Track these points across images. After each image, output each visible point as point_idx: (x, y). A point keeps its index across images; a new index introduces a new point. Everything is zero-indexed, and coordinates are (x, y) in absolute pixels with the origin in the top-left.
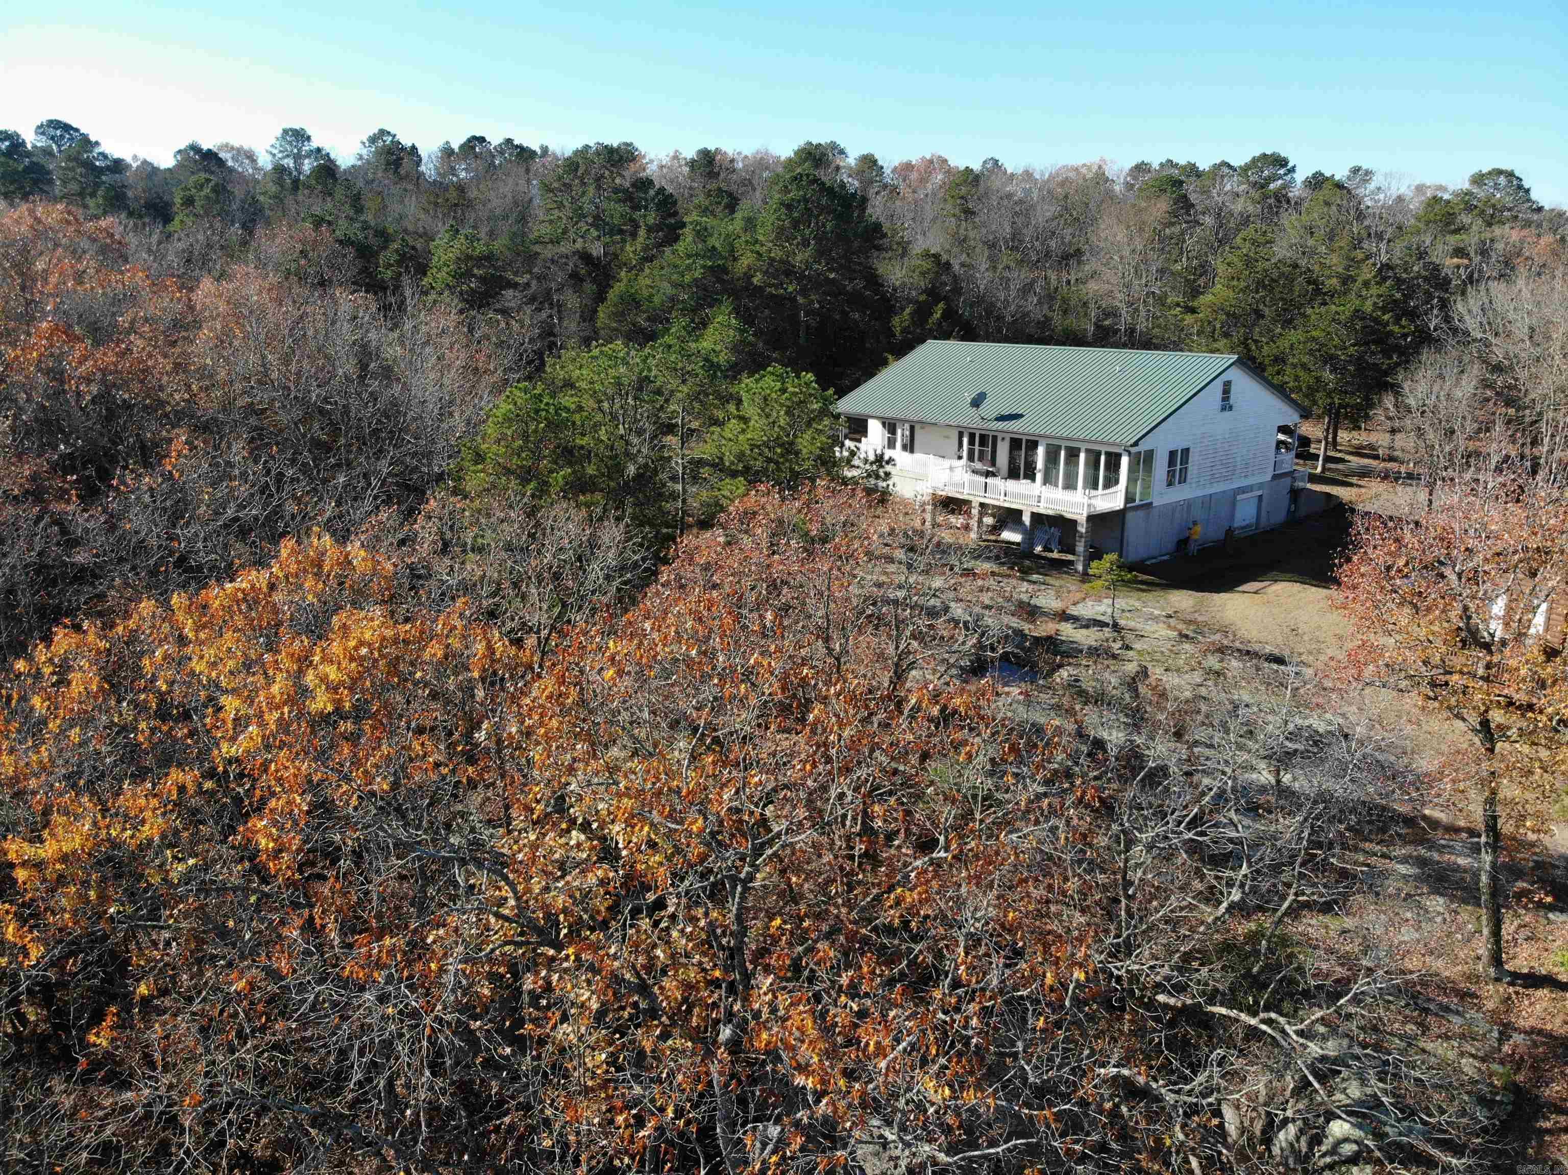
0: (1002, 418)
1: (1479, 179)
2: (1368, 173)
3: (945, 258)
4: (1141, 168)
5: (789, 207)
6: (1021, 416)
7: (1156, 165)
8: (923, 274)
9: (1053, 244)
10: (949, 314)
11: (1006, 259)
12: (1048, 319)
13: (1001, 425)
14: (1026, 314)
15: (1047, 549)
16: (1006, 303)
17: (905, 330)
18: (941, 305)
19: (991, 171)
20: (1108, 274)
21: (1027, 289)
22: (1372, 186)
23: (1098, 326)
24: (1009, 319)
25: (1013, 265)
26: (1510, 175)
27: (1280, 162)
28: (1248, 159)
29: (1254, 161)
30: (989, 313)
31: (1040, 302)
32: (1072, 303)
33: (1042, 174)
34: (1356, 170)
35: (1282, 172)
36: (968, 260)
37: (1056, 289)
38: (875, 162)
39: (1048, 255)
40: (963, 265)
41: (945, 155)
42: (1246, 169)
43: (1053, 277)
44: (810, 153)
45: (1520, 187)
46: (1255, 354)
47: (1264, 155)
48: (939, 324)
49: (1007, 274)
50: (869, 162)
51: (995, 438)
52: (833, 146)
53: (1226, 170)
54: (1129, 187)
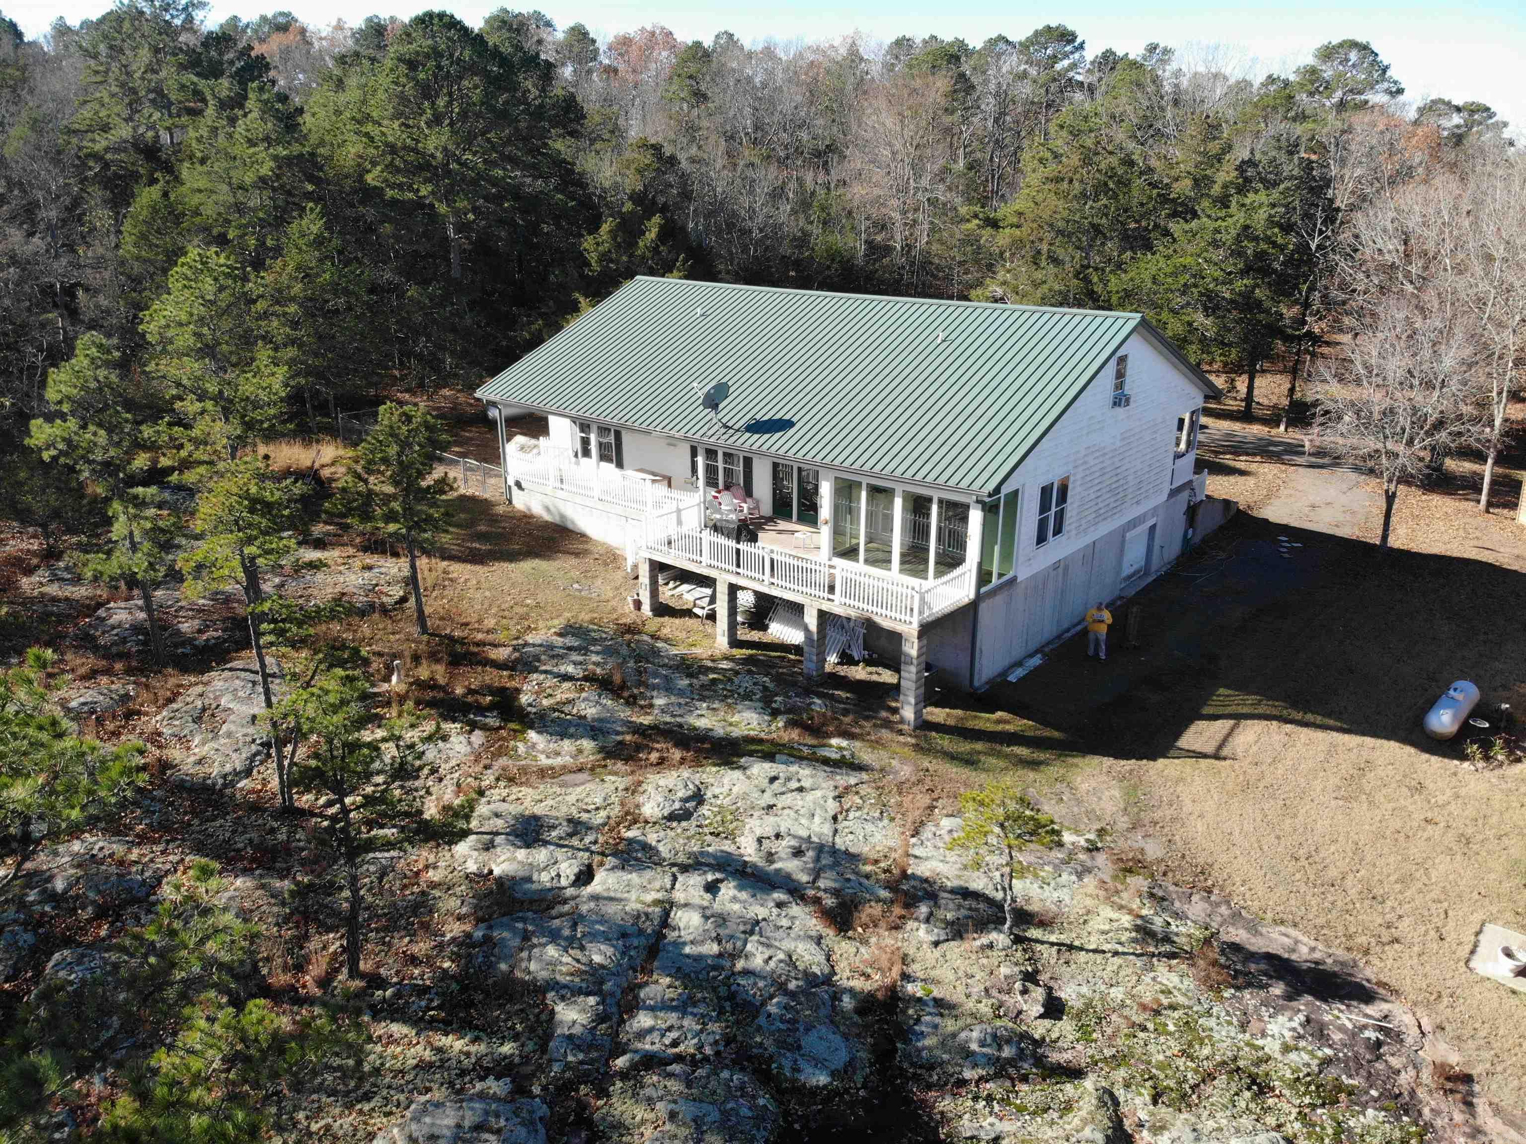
0: (758, 427)
1: (1328, 53)
2: (1166, 51)
3: (668, 151)
4: (902, 44)
5: (412, 65)
6: (789, 424)
7: (918, 41)
8: (639, 171)
9: (804, 135)
10: (670, 232)
11: (748, 154)
12: (806, 235)
13: (756, 441)
14: (779, 227)
15: (846, 659)
16: (752, 210)
17: (604, 257)
18: (657, 219)
19: (725, 49)
20: (878, 174)
21: (777, 194)
22: (1171, 68)
23: (869, 243)
24: (756, 234)
25: (757, 161)
26: (1364, 48)
27: (1066, 36)
28: (1030, 33)
29: (1037, 33)
30: (730, 226)
31: (794, 212)
32: (833, 211)
33: (786, 52)
34: (1152, 48)
35: (1068, 48)
36: (700, 154)
37: (813, 193)
38: (585, 34)
39: (799, 152)
40: (692, 160)
41: (670, 27)
42: (1024, 47)
43: (809, 177)
44: (504, 22)
45: (1375, 62)
46: (1099, 288)
47: (1049, 28)
48: (656, 250)
49: (750, 173)
50: (580, 35)
51: (748, 462)
52: (538, 16)
53: (1002, 46)
54: (890, 67)
